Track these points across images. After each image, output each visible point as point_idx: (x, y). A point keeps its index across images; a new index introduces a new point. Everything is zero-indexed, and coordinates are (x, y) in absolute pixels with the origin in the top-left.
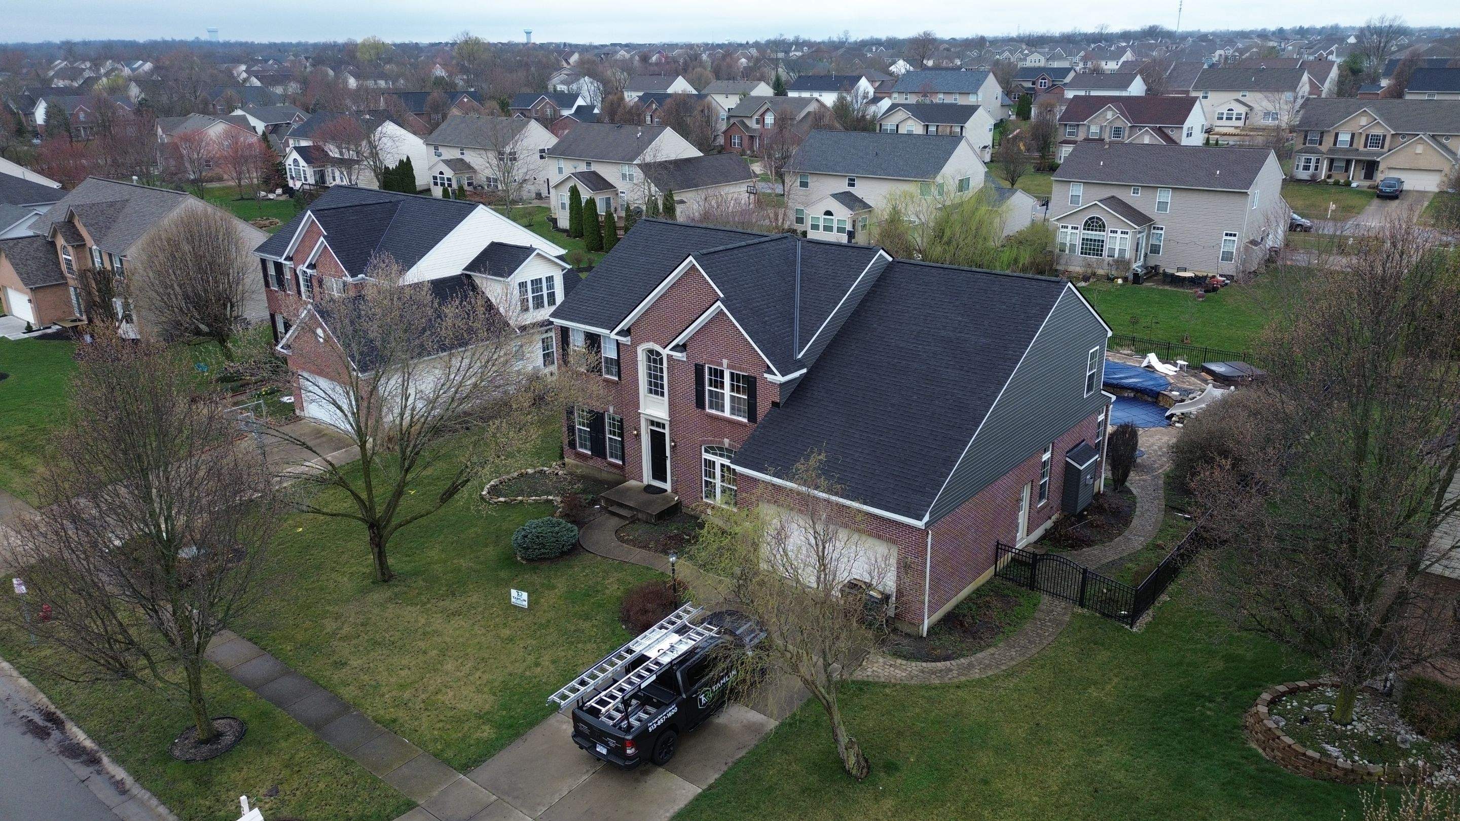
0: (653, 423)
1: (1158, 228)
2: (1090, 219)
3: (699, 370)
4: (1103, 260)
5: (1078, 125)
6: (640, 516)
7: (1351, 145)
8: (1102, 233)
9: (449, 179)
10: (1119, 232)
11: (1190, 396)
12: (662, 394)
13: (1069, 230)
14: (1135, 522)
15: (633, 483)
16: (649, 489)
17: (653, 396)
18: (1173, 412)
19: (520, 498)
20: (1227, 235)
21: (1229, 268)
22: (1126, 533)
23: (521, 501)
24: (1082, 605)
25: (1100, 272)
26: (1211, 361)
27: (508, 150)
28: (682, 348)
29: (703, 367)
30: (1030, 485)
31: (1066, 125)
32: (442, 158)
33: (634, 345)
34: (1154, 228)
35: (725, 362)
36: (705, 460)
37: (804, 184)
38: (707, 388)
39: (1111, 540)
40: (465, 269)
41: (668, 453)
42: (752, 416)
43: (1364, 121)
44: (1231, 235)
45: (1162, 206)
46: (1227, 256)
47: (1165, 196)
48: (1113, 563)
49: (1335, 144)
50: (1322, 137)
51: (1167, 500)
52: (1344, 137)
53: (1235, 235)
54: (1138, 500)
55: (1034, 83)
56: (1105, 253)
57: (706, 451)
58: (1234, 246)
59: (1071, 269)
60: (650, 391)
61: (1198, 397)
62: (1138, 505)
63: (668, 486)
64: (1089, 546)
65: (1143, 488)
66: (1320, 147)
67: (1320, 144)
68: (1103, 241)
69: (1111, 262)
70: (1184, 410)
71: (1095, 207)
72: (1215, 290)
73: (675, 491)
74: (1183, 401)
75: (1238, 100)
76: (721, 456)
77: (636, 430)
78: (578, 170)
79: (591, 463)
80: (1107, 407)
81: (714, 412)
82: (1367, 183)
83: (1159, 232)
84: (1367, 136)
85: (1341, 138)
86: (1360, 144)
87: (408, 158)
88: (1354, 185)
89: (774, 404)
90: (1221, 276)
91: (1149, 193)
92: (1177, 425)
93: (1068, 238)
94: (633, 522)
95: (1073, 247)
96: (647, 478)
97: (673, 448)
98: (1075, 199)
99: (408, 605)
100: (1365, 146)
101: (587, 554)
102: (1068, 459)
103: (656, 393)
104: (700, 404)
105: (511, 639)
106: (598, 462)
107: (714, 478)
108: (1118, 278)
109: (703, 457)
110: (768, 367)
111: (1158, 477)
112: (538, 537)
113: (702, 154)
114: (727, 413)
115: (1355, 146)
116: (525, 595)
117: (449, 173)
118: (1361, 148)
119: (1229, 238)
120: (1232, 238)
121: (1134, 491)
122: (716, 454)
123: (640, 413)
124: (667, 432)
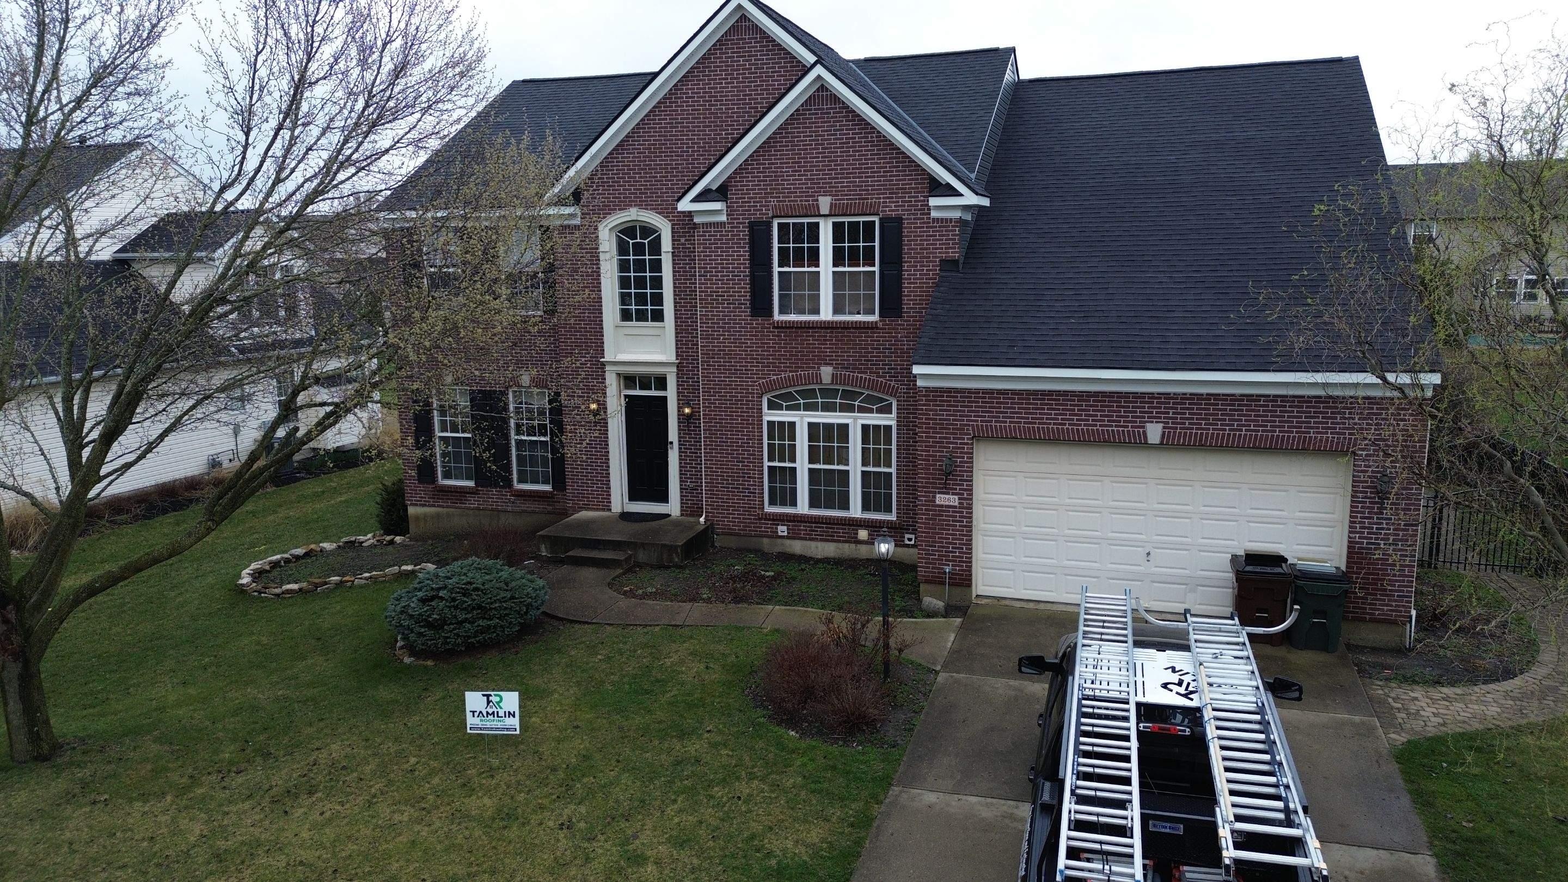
0: (628, 380)
3: (758, 237)
6: (642, 556)
12: (658, 316)
15: (587, 515)
16: (626, 516)
17: (634, 323)
19: (334, 579)
28: (721, 192)
29: (769, 225)
33: (591, 224)
35: (825, 203)
36: (771, 425)
38: (777, 269)
41: (673, 434)
42: (891, 303)
57: (771, 406)
60: (626, 315)
63: (672, 505)
73: (691, 508)
76: (808, 407)
77: (594, 401)
79: (473, 503)
81: (793, 317)
89: (948, 265)
94: (630, 570)
96: (619, 499)
97: (686, 422)
101: (577, 626)
103: (641, 316)
104: (761, 306)
106: (493, 496)
107: (793, 459)
109: (766, 418)
110: (940, 183)
114: (826, 314)
122: (796, 408)
123: (603, 364)
124: (671, 393)
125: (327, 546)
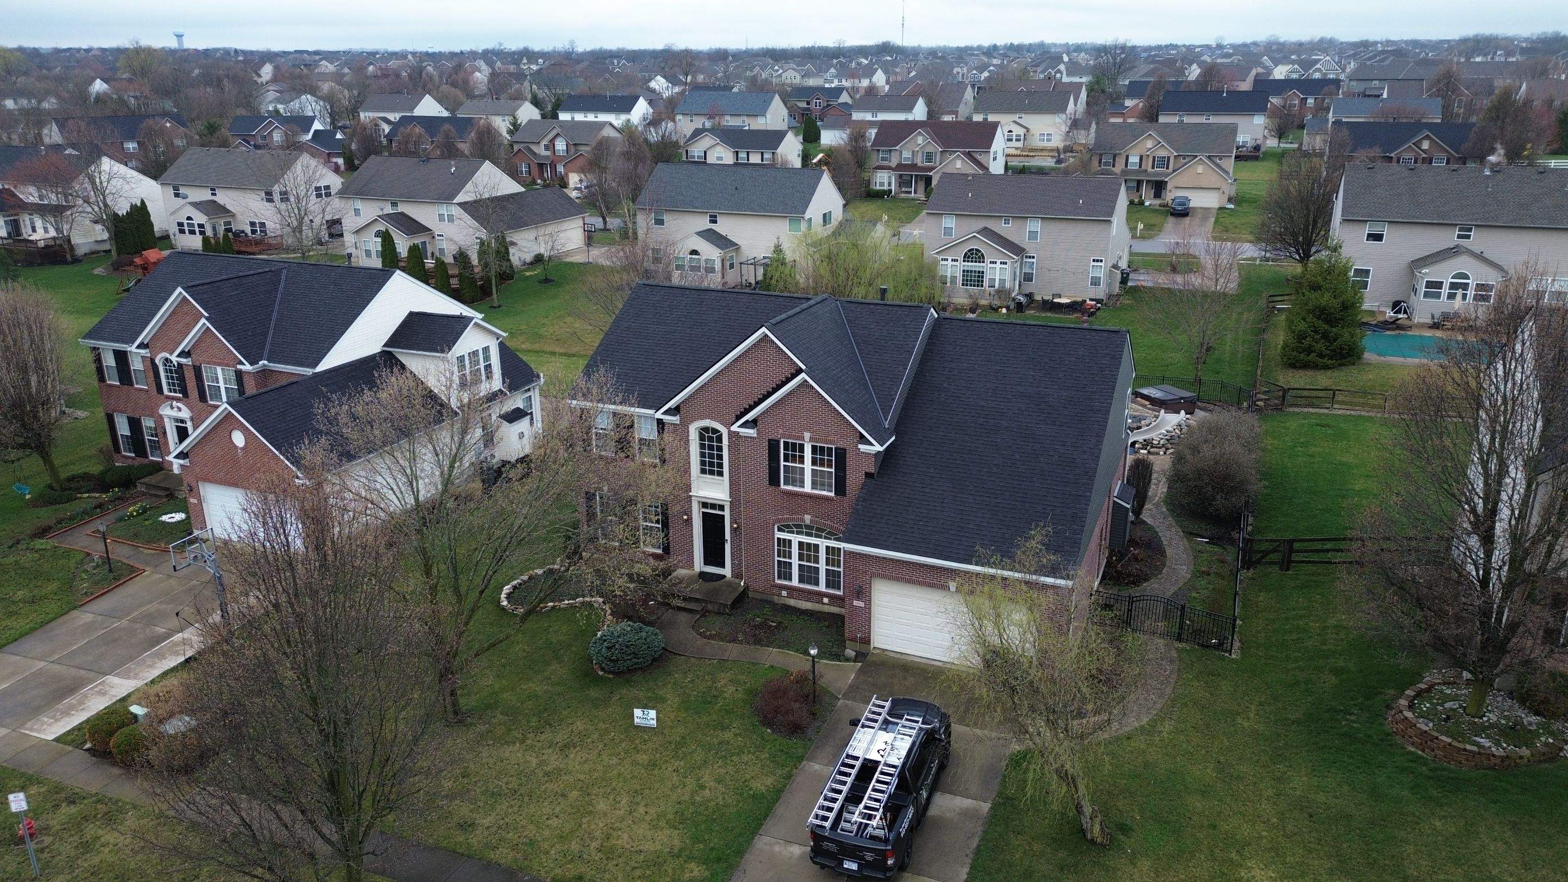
0: (705, 505)
1: (1030, 257)
2: (969, 251)
3: (773, 446)
4: (985, 290)
5: (890, 151)
6: (710, 607)
7: (1140, 166)
8: (982, 264)
9: (201, 226)
10: (950, 259)
11: (1143, 422)
12: (721, 474)
13: (950, 263)
14: (1169, 552)
15: (681, 572)
16: (702, 575)
17: (708, 476)
18: (1135, 439)
19: (550, 604)
20: (1094, 261)
21: (1101, 292)
22: (1168, 564)
23: (553, 607)
24: (1179, 638)
25: (983, 302)
26: (1143, 386)
27: (277, 189)
28: (754, 423)
29: (778, 442)
31: (878, 150)
32: (189, 200)
33: (685, 425)
34: (1026, 257)
35: (807, 435)
36: (779, 539)
37: (660, 222)
38: (782, 463)
39: (1160, 572)
40: (385, 345)
41: (728, 536)
42: (841, 488)
43: (1149, 144)
44: (1098, 261)
45: (1033, 235)
46: (1095, 282)
47: (1035, 226)
48: (1177, 594)
49: (1126, 166)
50: (1114, 160)
51: (1181, 527)
52: (1134, 159)
53: (1101, 261)
55: (808, 103)
56: (986, 283)
57: (780, 530)
58: (1101, 272)
59: (955, 300)
60: (703, 471)
61: (1154, 424)
62: (1160, 534)
63: (727, 571)
64: (1146, 580)
65: (1153, 517)
66: (1113, 169)
67: (1114, 166)
68: (983, 272)
69: (992, 293)
70: (1146, 437)
71: (974, 239)
72: (1092, 314)
73: (737, 575)
74: (1139, 428)
75: (1015, 122)
76: (798, 533)
77: (686, 514)
78: (385, 212)
81: (790, 488)
82: (1158, 202)
83: (1031, 260)
84: (1154, 158)
85: (1131, 160)
86: (1148, 165)
87: (143, 202)
88: (1147, 203)
89: (868, 475)
90: (1091, 300)
91: (1019, 223)
92: (1142, 451)
93: (949, 270)
94: (703, 616)
95: (954, 278)
96: (699, 564)
97: (734, 531)
98: (948, 231)
99: (502, 745)
100: (1153, 168)
101: (678, 657)
102: (1115, 499)
103: (712, 473)
104: (774, 479)
105: (653, 764)
107: (790, 558)
108: (1001, 307)
109: (776, 536)
110: (862, 436)
112: (627, 647)
113: (523, 189)
114: (808, 488)
115: (1143, 167)
116: (652, 714)
117: (199, 218)
118: (1150, 169)
119: (1096, 264)
120: (1099, 264)
121: (1149, 521)
122: (792, 532)
123: (691, 496)
124: (727, 513)
125: (540, 572)
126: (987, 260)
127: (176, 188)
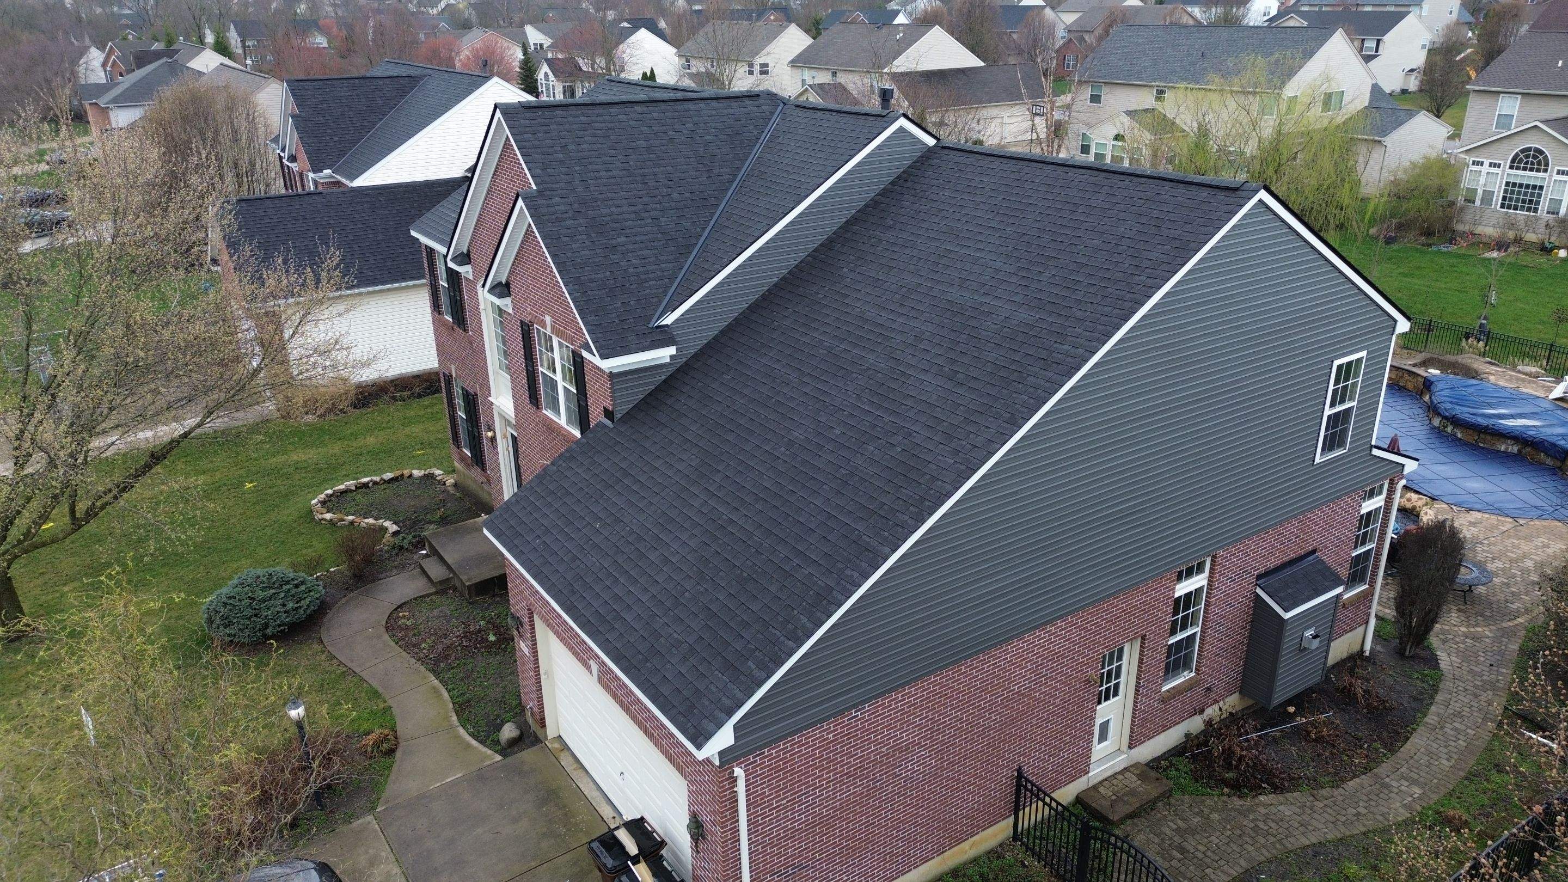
2: (1522, 151)
4: (1537, 219)
6: (456, 582)
8: (1541, 174)
13: (1486, 168)
14: (1418, 741)
19: (351, 518)
22: (1383, 769)
23: (352, 523)
25: (1531, 237)
27: (759, 61)
29: (530, 327)
30: (1138, 643)
32: (689, 70)
35: (548, 321)
37: (1095, 99)
39: (1339, 779)
48: (1317, 850)
51: (1512, 695)
54: (1446, 685)
56: (1544, 206)
59: (1479, 230)
60: (501, 365)
62: (1439, 697)
64: (1277, 789)
65: (1467, 656)
68: (1541, 188)
69: (1552, 223)
71: (1534, 132)
77: (490, 430)
80: (1392, 483)
81: (550, 414)
87: (652, 71)
89: (607, 412)
93: (1482, 180)
94: (441, 592)
95: (1488, 196)
98: (1504, 120)
102: (1259, 591)
103: (507, 369)
104: (533, 394)
108: (1559, 248)
110: (584, 335)
111: (1509, 634)
113: (982, 64)
114: (563, 421)
121: (1445, 660)
125: (417, 473)
126: (1553, 167)
127: (688, 61)
